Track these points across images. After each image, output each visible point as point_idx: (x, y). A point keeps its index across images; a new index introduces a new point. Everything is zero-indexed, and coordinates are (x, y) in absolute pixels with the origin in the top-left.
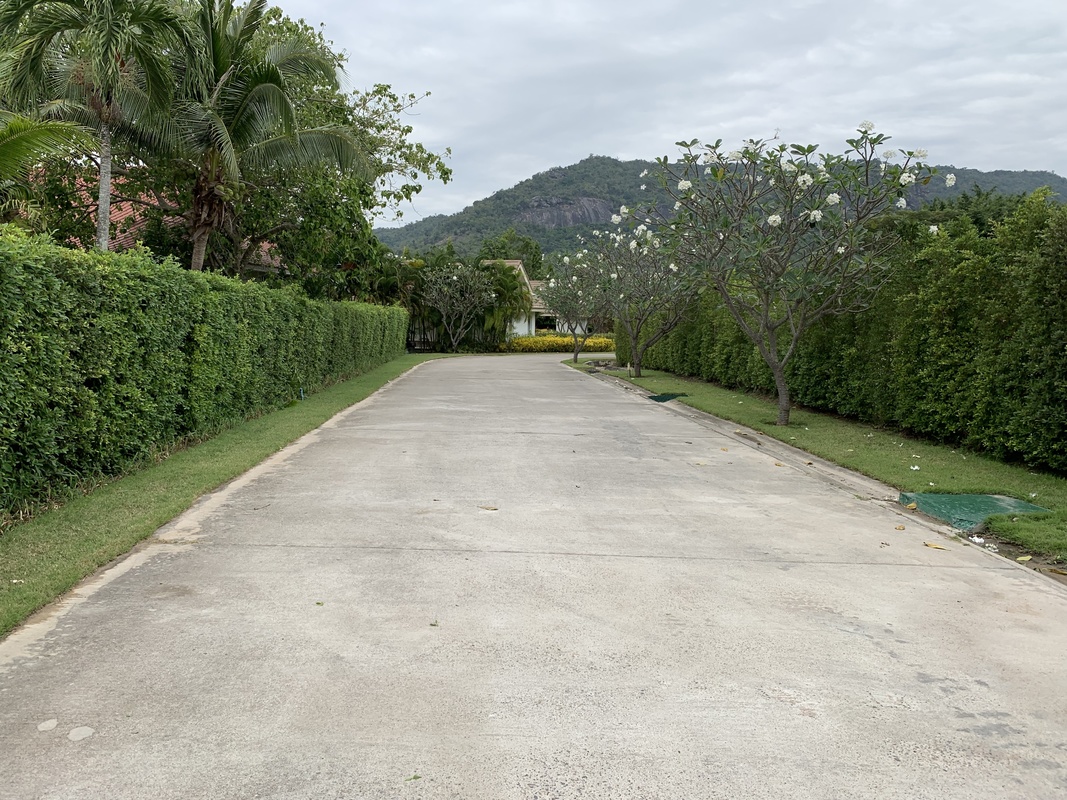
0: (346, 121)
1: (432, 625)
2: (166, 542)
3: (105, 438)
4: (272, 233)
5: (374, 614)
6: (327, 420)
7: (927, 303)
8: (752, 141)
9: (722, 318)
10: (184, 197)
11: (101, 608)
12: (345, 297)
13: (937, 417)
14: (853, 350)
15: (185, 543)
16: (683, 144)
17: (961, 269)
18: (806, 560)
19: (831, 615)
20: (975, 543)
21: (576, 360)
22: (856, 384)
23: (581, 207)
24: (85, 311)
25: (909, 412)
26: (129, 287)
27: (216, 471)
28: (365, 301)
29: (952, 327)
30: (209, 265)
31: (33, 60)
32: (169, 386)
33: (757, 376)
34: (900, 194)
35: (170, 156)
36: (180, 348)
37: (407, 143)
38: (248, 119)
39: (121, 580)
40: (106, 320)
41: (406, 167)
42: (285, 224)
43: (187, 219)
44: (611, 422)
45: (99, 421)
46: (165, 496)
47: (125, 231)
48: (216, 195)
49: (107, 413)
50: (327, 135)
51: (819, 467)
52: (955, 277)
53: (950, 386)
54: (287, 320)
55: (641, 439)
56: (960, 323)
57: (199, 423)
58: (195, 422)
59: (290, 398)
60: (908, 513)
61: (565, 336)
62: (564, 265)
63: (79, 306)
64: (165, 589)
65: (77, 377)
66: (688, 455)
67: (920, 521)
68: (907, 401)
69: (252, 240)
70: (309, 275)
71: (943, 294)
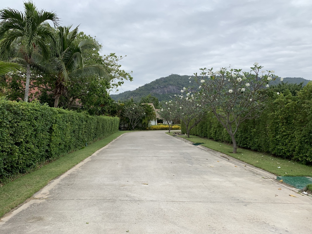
0: (102, 64)
1: (127, 232)
2: (37, 199)
3: (21, 161)
4: (79, 96)
5: (106, 227)
6: (94, 153)
7: (278, 115)
8: (223, 68)
9: (213, 120)
10: (53, 86)
11: (9, 227)
12: (101, 114)
13: (283, 151)
14: (255, 130)
15: (43, 199)
16: (202, 69)
17: (288, 105)
18: (252, 202)
20: (305, 194)
21: (169, 132)
22: (256, 140)
23: (169, 88)
24: (16, 121)
25: (274, 149)
26: (31, 113)
27: (57, 171)
28: (107, 115)
29: (286, 123)
30: (59, 106)
31: (7, 45)
32: (44, 144)
33: (225, 138)
34: (267, 83)
35: (49, 74)
36: (48, 131)
37: (120, 70)
38: (72, 63)
39: (18, 215)
40: (23, 123)
41: (119, 77)
42: (83, 93)
43: (54, 92)
44: (182, 152)
45: (19, 156)
46: (39, 181)
47: (35, 96)
48: (62, 85)
49: (22, 153)
50: (96, 67)
51: (249, 167)
52: (286, 108)
53: (287, 141)
54: (82, 122)
55: (192, 158)
56: (289, 122)
57: (53, 155)
58: (52, 155)
59: (83, 146)
60: (280, 183)
61: (166, 125)
62: (166, 104)
63: (14, 119)
64: (33, 218)
65: (12, 142)
66: (207, 164)
67: (285, 186)
68: (273, 146)
69: (73, 98)
70: (90, 108)
71: (283, 113)
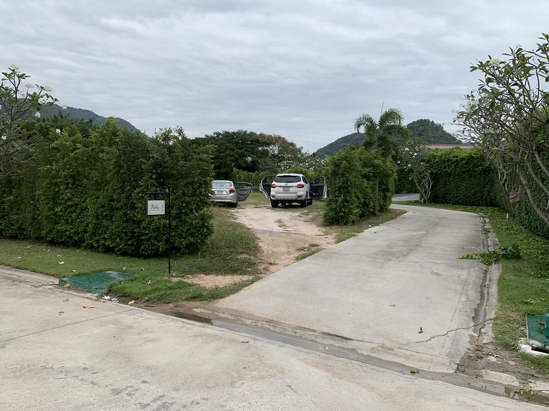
7: (58, 171)
13: (68, 233)
17: (76, 154)
19: (47, 370)
20: (106, 300)
29: (73, 185)
52: (73, 158)
53: (74, 215)
56: (77, 182)
60: (65, 290)
68: (49, 226)
71: (67, 166)
